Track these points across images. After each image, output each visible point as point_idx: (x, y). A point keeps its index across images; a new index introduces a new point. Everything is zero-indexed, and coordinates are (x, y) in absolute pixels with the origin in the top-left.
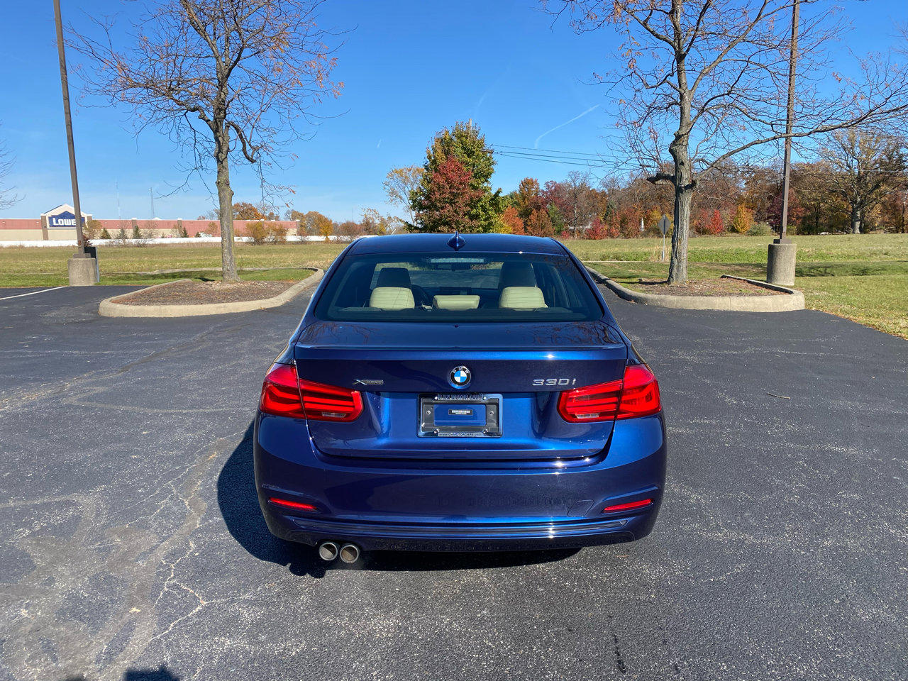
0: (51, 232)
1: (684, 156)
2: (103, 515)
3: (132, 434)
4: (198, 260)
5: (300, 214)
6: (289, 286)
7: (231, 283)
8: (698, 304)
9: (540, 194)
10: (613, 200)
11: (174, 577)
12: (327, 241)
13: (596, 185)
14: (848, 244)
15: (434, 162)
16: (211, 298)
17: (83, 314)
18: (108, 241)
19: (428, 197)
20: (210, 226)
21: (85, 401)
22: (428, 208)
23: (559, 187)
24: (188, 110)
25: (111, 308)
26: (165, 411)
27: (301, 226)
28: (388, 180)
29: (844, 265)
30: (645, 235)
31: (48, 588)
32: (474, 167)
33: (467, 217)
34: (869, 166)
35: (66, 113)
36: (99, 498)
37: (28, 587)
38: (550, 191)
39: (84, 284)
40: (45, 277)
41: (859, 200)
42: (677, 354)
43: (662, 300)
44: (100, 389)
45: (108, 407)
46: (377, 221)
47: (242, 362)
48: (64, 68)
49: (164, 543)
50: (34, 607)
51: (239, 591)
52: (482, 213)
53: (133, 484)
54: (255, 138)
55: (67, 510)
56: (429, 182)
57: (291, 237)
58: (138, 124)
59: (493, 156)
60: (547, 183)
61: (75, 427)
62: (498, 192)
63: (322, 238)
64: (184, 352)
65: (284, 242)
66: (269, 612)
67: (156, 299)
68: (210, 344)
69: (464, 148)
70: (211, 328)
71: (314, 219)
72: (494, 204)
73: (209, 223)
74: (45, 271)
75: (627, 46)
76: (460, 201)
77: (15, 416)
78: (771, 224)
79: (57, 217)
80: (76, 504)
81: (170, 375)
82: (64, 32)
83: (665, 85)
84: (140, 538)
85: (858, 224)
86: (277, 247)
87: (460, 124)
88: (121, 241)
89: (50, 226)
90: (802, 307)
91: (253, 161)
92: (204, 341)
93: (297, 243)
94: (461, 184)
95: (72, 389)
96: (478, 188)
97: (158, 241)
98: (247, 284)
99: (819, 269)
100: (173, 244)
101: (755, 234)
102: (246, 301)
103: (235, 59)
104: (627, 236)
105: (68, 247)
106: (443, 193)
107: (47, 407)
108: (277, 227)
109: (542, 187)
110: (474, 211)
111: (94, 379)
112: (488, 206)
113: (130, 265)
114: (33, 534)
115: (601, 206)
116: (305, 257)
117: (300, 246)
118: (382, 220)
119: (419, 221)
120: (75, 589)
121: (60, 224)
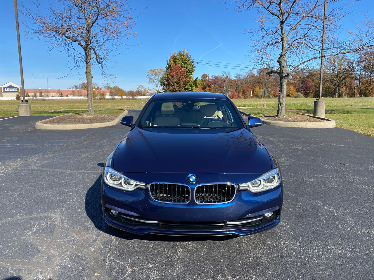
0: (4, 94)
1: (284, 64)
2: (65, 223)
3: (67, 183)
4: (70, 106)
5: (110, 87)
6: (116, 117)
7: (92, 115)
8: (293, 125)
9: (210, 80)
10: (239, 83)
11: (110, 255)
12: (122, 99)
13: (232, 77)
14: (335, 101)
15: (170, 66)
16: (84, 121)
17: (28, 128)
18: (29, 98)
19: (167, 81)
20: (72, 92)
21: (40, 167)
22: (168, 85)
23: (218, 78)
24: (72, 41)
25: (41, 125)
26: (79, 172)
27: (111, 92)
28: (148, 74)
29: (339, 110)
30: (253, 97)
31: (49, 262)
32: (186, 68)
33: (183, 89)
34: (341, 70)
35: (18, 42)
36: (61, 214)
37: (38, 262)
38: (214, 79)
39: (25, 115)
40: (5, 113)
41: (337, 84)
42: (293, 146)
43: (278, 123)
44: (45, 162)
45: (52, 170)
46: (143, 91)
47: (105, 149)
48: (18, 23)
49: (99, 237)
50: (45, 273)
51: (145, 263)
52: (190, 87)
53: (75, 207)
54: (101, 54)
55: (47, 221)
56: (168, 74)
57: (107, 97)
58: (50, 47)
59: (194, 64)
60: (212, 76)
61: (39, 179)
62: (197, 79)
63: (119, 97)
64: (78, 145)
65: (104, 99)
66: (164, 274)
67: (60, 122)
68: (89, 141)
69: (182, 61)
70: (88, 135)
71: (116, 89)
72: (195, 84)
73: (72, 91)
74: (4, 110)
75: (261, 17)
76: (181, 82)
77: (9, 174)
78: (302, 93)
79: (7, 88)
80: (50, 218)
81: (75, 155)
82: (18, 7)
83: (276, 34)
84: (87, 235)
85: (337, 94)
86: (102, 101)
87: (181, 50)
88: (35, 98)
89: (4, 91)
90: (335, 126)
91: (100, 63)
92: (86, 140)
93: (110, 99)
94: (181, 75)
95: (32, 161)
96: (188, 77)
97: (50, 98)
98: (99, 116)
99: (329, 111)
100: (57, 99)
101: (297, 97)
102: (100, 123)
103: (94, 19)
104: (245, 98)
105: (11, 100)
106: (174, 79)
107: (23, 170)
108: (102, 93)
109: (211, 78)
110: (186, 87)
111: (41, 157)
112: (192, 85)
113: (41, 108)
114: (34, 233)
115: (235, 86)
116: (115, 105)
117: (112, 100)
118: (145, 90)
119: (164, 90)
120: (63, 263)
121: (8, 90)
